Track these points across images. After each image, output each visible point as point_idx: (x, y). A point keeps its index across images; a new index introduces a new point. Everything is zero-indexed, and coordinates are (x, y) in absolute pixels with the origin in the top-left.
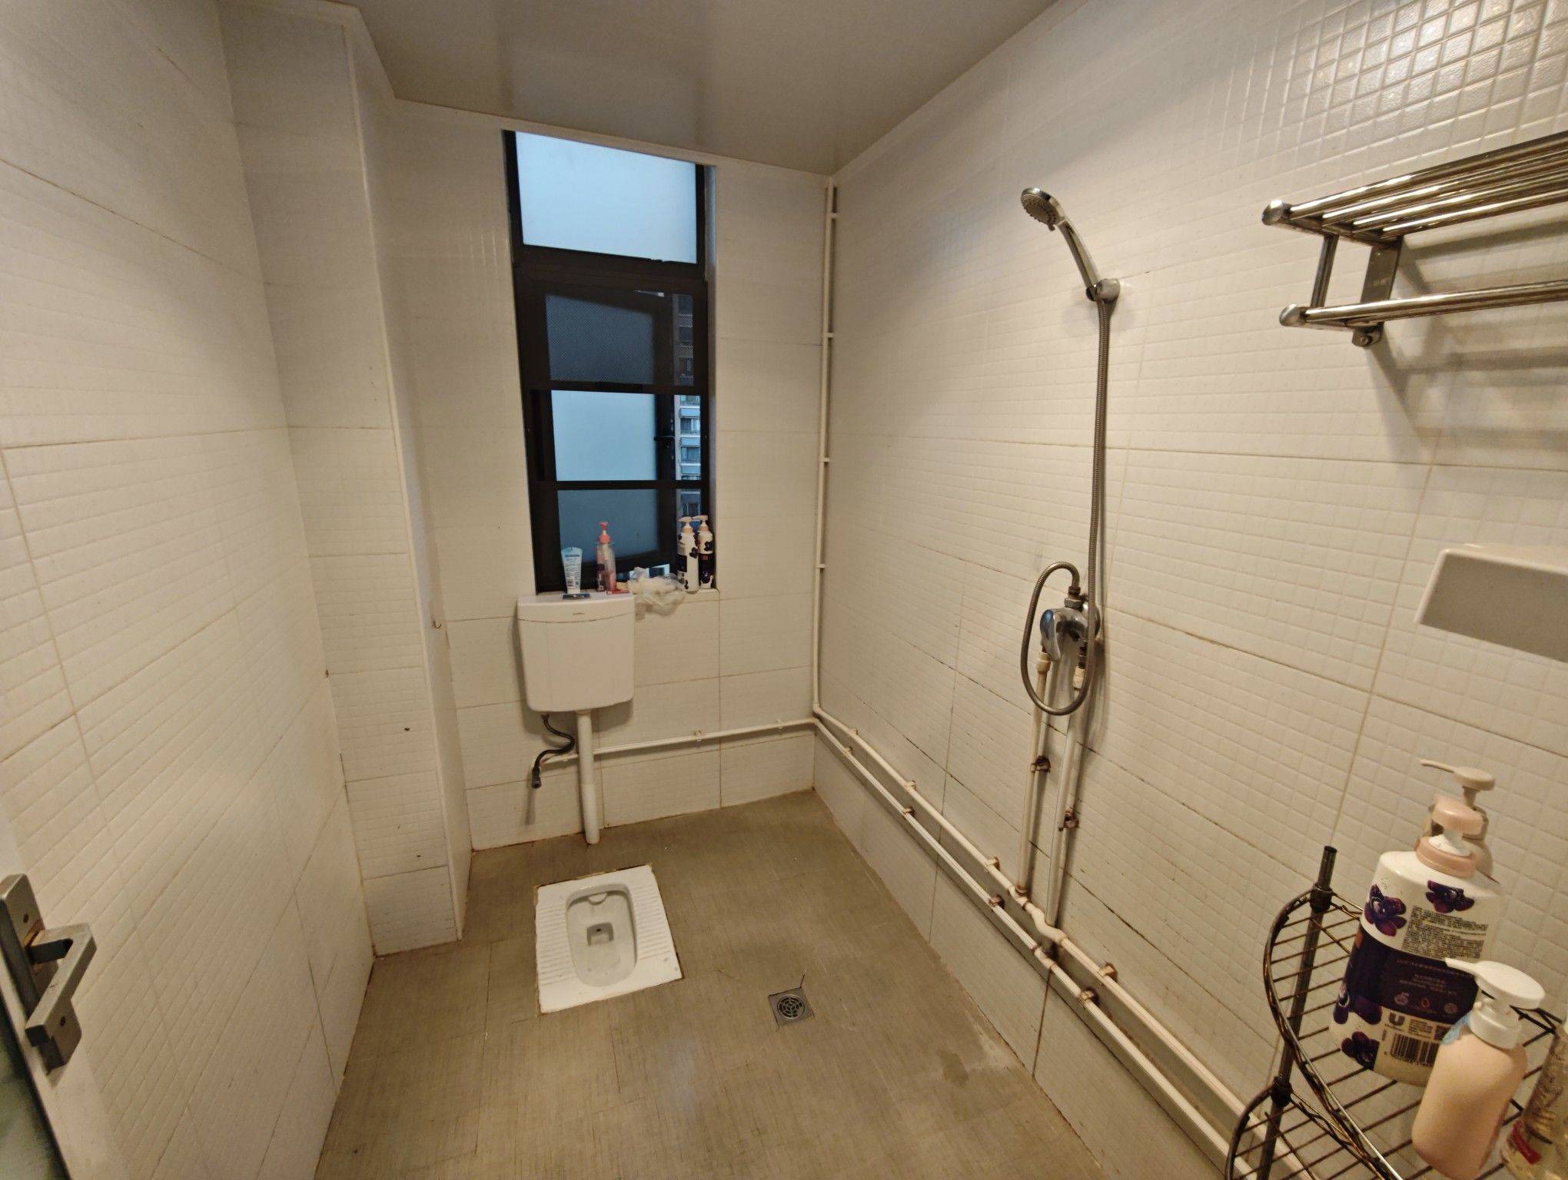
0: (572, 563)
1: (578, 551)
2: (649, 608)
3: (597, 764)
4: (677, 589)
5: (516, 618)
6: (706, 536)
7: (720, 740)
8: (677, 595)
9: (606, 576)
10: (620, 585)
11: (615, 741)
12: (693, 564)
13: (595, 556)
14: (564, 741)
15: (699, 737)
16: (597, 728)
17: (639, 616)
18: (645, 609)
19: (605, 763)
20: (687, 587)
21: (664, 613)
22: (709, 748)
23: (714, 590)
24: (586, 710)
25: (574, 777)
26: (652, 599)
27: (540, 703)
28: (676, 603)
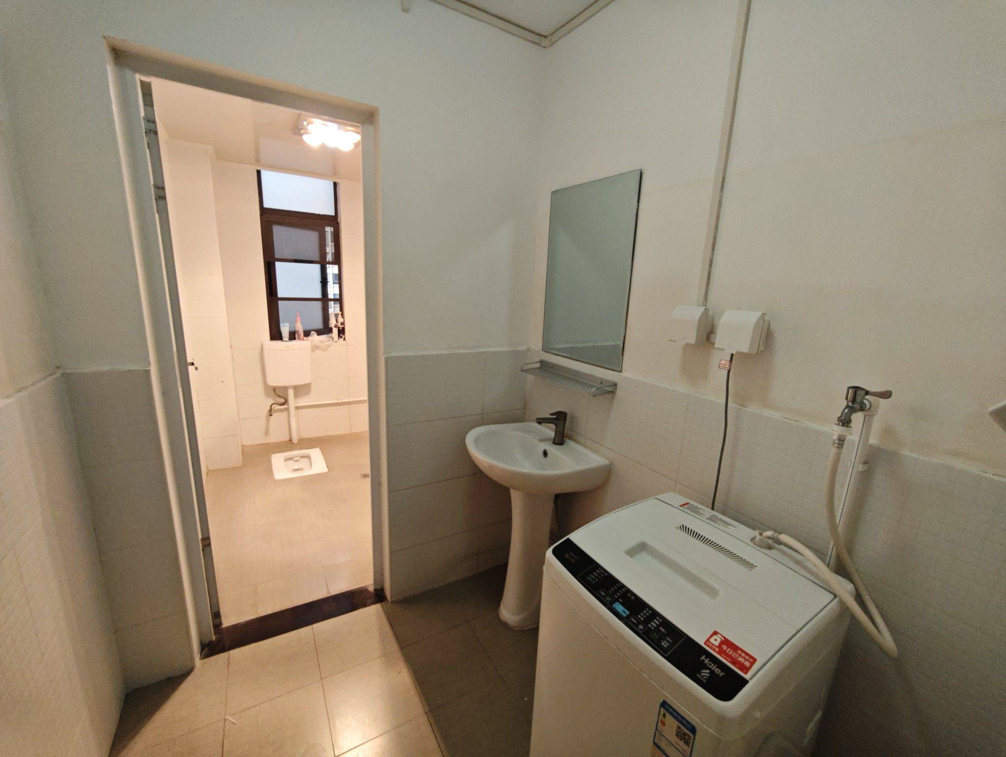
0: (285, 330)
1: (287, 324)
2: (317, 347)
3: (296, 411)
4: (329, 340)
5: (262, 349)
6: (340, 320)
7: (349, 403)
8: (329, 343)
9: (299, 335)
10: (305, 338)
11: (303, 401)
12: (335, 331)
13: (295, 327)
14: (283, 401)
15: (340, 401)
16: (296, 396)
17: (313, 350)
18: (315, 348)
19: (300, 411)
20: (333, 340)
21: (324, 350)
22: (345, 406)
23: (344, 341)
24: (292, 386)
25: (287, 416)
26: (319, 344)
27: (273, 382)
28: (328, 346)
